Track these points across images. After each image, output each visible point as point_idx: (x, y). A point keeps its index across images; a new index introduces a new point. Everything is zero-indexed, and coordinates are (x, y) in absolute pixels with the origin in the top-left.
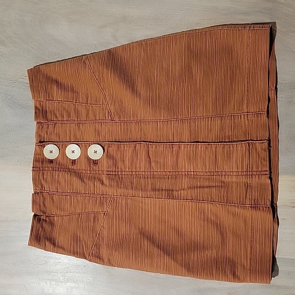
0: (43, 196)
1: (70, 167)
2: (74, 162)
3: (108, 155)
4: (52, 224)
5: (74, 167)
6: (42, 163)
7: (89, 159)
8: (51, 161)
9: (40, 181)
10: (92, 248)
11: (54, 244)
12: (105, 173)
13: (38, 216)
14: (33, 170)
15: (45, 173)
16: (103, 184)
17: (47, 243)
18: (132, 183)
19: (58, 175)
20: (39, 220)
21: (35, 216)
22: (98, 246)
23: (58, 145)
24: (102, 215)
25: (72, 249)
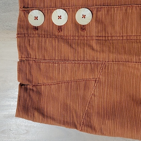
0: (29, 63)
1: (57, 33)
2: (60, 28)
3: (96, 19)
4: (39, 93)
5: (61, 34)
6: (27, 29)
7: (76, 25)
8: (36, 28)
9: (26, 48)
10: (83, 117)
11: (43, 114)
12: (94, 38)
13: (25, 85)
14: (18, 37)
15: (31, 39)
16: (93, 49)
17: (36, 114)
18: (124, 48)
19: (45, 42)
20: (26, 89)
21: (21, 85)
22: (88, 115)
23: (43, 11)
24: (93, 82)
25: (62, 119)
